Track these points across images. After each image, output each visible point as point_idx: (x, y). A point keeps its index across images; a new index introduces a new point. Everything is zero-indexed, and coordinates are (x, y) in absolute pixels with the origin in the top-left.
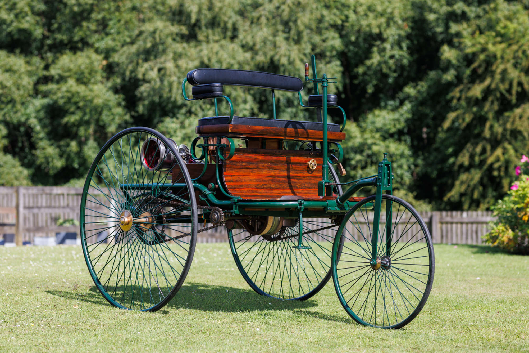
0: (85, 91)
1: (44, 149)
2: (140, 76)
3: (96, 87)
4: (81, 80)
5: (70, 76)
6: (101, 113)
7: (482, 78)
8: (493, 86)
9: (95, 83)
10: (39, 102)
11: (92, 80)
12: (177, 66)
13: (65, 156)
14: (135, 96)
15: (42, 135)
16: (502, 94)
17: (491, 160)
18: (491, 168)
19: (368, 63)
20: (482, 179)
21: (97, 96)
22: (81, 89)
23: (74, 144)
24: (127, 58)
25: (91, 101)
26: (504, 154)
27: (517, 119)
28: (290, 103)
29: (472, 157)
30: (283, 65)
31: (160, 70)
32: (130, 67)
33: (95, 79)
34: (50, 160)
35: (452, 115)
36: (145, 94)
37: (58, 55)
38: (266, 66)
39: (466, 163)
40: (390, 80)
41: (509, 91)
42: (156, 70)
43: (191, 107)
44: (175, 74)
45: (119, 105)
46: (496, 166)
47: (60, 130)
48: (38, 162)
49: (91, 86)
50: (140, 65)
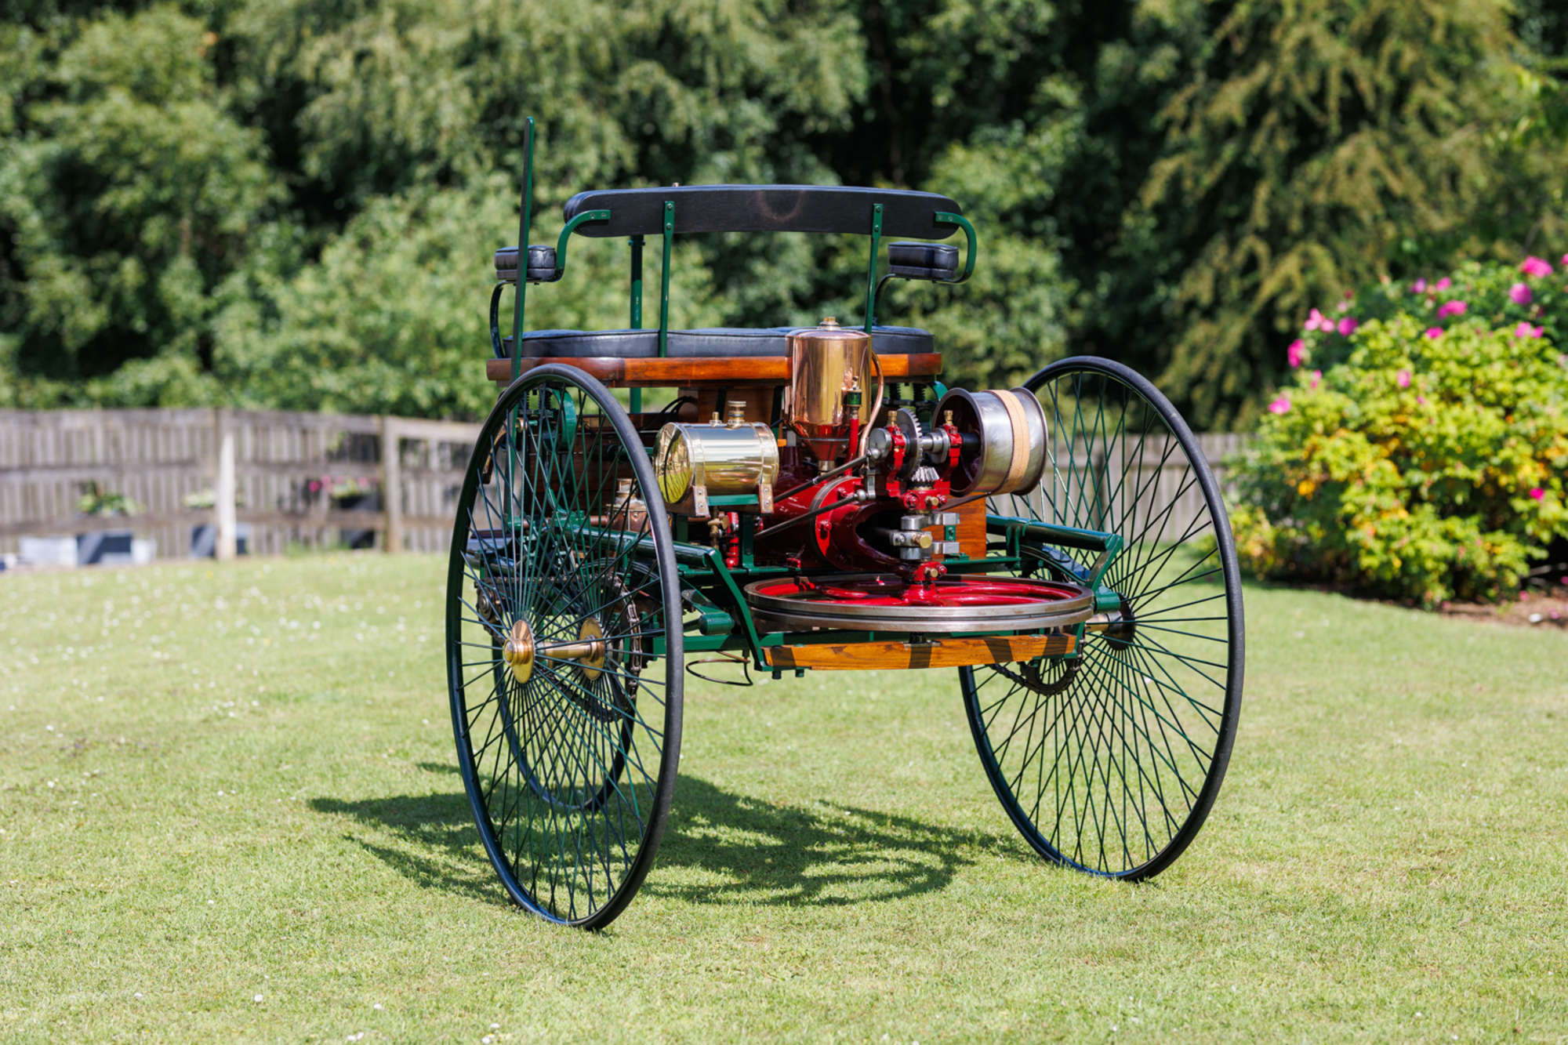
0: (156, 121)
1: (48, 278)
2: (307, 73)
3: (184, 111)
4: (146, 92)
5: (114, 82)
6: (201, 181)
7: (1246, 65)
8: (1276, 86)
9: (184, 99)
10: (31, 153)
11: (178, 90)
12: (407, 45)
13: (108, 297)
14: (296, 130)
15: (42, 239)
16: (1299, 108)
17: (1270, 287)
18: (1270, 310)
19: (937, 22)
20: (1246, 340)
21: (193, 136)
22: (147, 116)
23: (130, 270)
24: (269, 25)
25: (175, 149)
26: (1304, 270)
27: (1342, 175)
28: (722, 139)
29: (1219, 280)
30: (699, 35)
31: (360, 57)
32: (279, 50)
33: (184, 86)
34: (65, 309)
35: (1166, 167)
36: (324, 124)
37: (81, 22)
38: (653, 37)
39: (1206, 298)
40: (1000, 71)
41: (1319, 98)
42: (347, 59)
43: (450, 160)
44: (402, 68)
45: (252, 156)
46: (1286, 302)
47: (92, 228)
48: (34, 315)
49: (173, 107)
50: (307, 43)
